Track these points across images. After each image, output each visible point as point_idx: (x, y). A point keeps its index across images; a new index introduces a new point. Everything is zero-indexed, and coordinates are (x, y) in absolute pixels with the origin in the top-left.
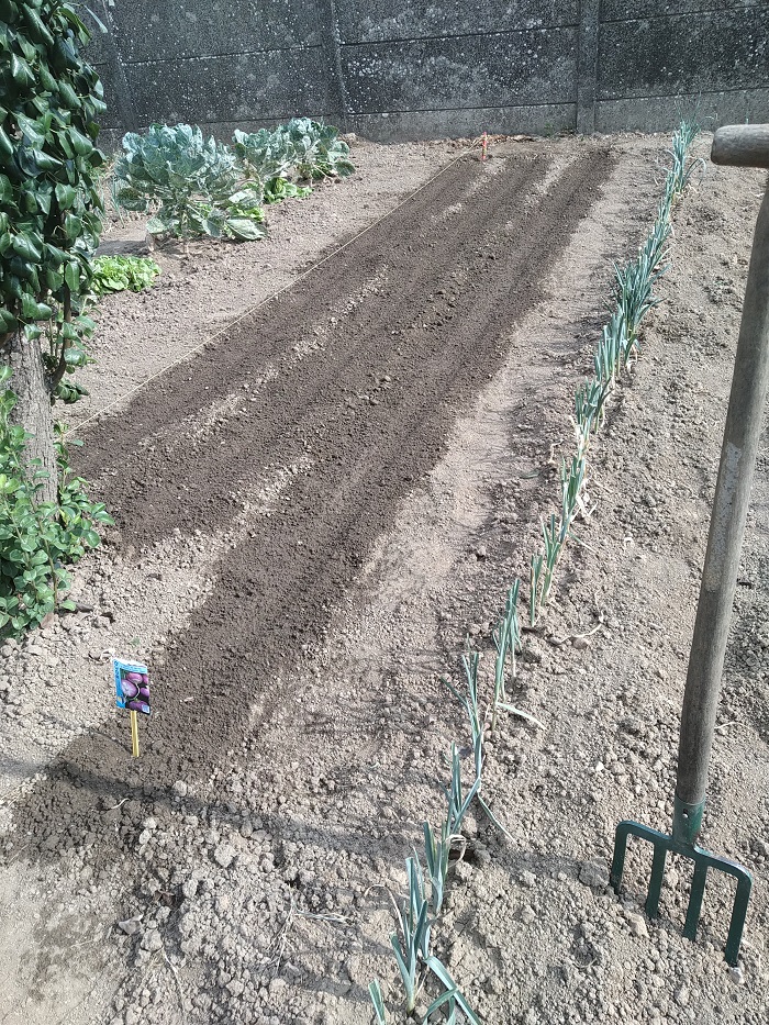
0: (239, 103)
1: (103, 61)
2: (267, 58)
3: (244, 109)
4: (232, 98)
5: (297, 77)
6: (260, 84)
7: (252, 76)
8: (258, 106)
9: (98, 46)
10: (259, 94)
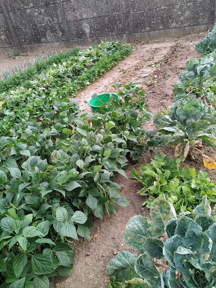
0: (173, 22)
1: (125, 12)
2: (187, 5)
3: (174, 24)
4: (170, 21)
5: (197, 11)
6: (182, 15)
7: (179, 13)
8: (180, 23)
9: (124, 7)
10: (181, 18)
